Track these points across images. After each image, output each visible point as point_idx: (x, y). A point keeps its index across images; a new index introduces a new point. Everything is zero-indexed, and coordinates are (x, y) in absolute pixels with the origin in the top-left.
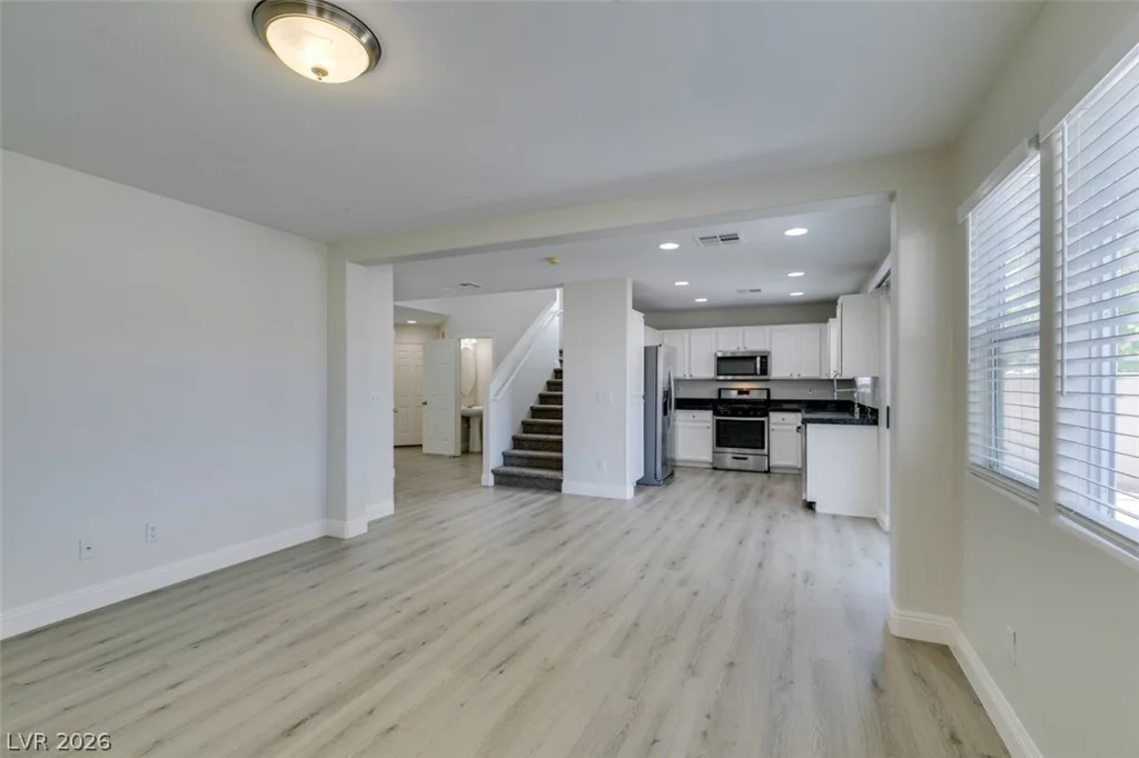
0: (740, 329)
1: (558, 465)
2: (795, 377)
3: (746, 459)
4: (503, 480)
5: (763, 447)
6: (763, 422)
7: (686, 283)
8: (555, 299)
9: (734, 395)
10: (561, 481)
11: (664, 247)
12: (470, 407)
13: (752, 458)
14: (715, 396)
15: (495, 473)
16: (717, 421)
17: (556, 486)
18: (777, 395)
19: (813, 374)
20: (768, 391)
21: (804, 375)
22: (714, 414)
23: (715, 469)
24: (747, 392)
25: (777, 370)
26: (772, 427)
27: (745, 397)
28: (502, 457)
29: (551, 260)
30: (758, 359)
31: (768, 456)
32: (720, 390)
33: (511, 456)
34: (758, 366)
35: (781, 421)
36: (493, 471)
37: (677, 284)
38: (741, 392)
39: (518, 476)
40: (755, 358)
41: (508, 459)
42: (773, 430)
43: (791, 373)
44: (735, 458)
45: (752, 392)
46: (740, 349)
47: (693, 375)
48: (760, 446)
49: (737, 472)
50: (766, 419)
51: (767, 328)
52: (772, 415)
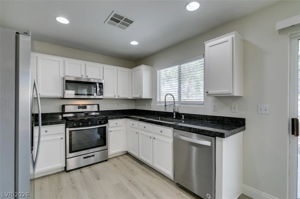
0: (83, 63)
3: (93, 156)
5: (105, 145)
14: (58, 110)
16: (70, 132)
19: (125, 96)
20: (98, 105)
21: (122, 96)
22: (67, 127)
24: (85, 107)
25: (108, 93)
27: (81, 110)
30: (98, 85)
32: (63, 106)
34: (98, 89)
35: (115, 125)
38: (79, 107)
40: (95, 83)
42: (111, 131)
43: (115, 95)
44: (84, 158)
45: (88, 107)
46: (83, 77)
47: (40, 94)
48: (102, 144)
49: (88, 167)
50: (107, 125)
51: (101, 66)
52: (110, 122)
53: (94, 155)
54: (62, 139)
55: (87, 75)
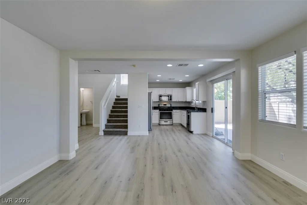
0: (164, 89)
1: (126, 127)
2: (178, 101)
3: (167, 122)
4: (106, 133)
7: (160, 76)
8: (115, 78)
9: (163, 106)
10: (127, 132)
11: (168, 65)
12: (82, 110)
13: (169, 122)
14: (158, 106)
15: (104, 131)
16: (160, 112)
17: (126, 133)
18: (173, 105)
20: (171, 104)
21: (180, 101)
22: (159, 111)
23: (159, 125)
24: (166, 105)
25: (174, 99)
27: (165, 106)
28: (105, 126)
29: (134, 66)
30: (170, 96)
31: (172, 121)
32: (159, 104)
33: (108, 125)
35: (175, 112)
36: (103, 131)
37: (158, 76)
38: (164, 105)
39: (113, 131)
41: (107, 126)
42: (174, 114)
44: (164, 122)
45: (167, 105)
48: (171, 118)
49: (165, 125)
50: (172, 111)
51: (171, 89)
52: (173, 110)
54: (158, 114)
55: (166, 93)
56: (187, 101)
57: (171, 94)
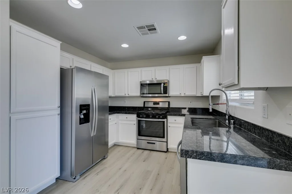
0: (153, 69)
2: (183, 95)
5: (164, 137)
6: (164, 122)
9: (151, 105)
13: (159, 144)
14: (142, 105)
16: (139, 121)
18: (173, 105)
19: (193, 93)
20: (169, 102)
22: (137, 116)
23: (138, 149)
24: (157, 103)
25: (173, 91)
26: (169, 125)
27: (156, 106)
30: (162, 85)
31: (167, 142)
32: (144, 102)
34: (162, 89)
35: (174, 121)
38: (155, 104)
40: (161, 84)
42: (169, 127)
43: (181, 93)
44: (148, 143)
45: (160, 103)
46: (153, 79)
47: (129, 94)
48: (162, 136)
49: (150, 151)
50: (165, 120)
51: (167, 67)
52: (169, 117)
53: (155, 143)
54: (134, 124)
55: (156, 77)
56: (204, 95)
57: (168, 79)
